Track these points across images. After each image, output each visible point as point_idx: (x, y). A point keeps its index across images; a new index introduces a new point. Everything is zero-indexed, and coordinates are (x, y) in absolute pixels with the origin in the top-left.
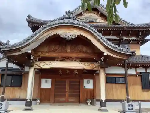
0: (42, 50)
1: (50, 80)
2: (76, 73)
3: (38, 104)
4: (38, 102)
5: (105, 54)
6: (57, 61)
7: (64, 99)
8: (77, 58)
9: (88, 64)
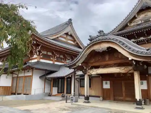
0: (91, 62)
1: (109, 82)
2: (129, 75)
3: (101, 100)
4: (101, 99)
5: (130, 59)
6: (101, 68)
7: (121, 98)
8: (115, 64)
9: (123, 68)
